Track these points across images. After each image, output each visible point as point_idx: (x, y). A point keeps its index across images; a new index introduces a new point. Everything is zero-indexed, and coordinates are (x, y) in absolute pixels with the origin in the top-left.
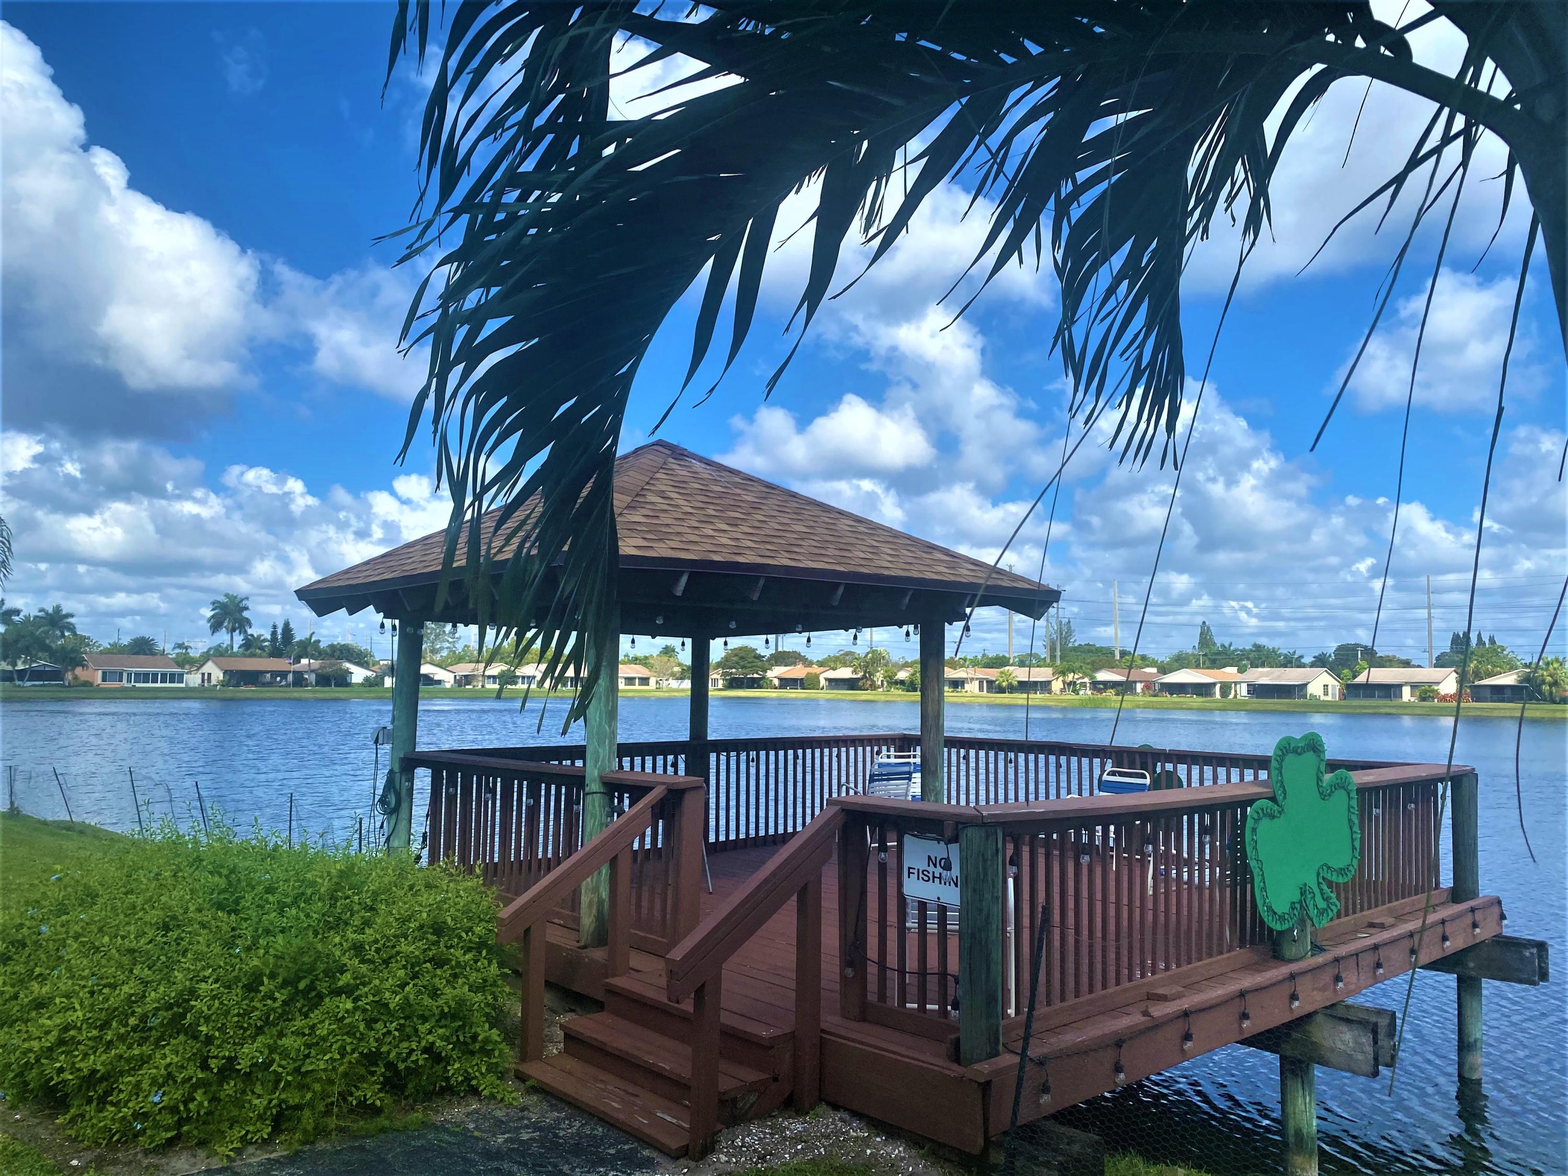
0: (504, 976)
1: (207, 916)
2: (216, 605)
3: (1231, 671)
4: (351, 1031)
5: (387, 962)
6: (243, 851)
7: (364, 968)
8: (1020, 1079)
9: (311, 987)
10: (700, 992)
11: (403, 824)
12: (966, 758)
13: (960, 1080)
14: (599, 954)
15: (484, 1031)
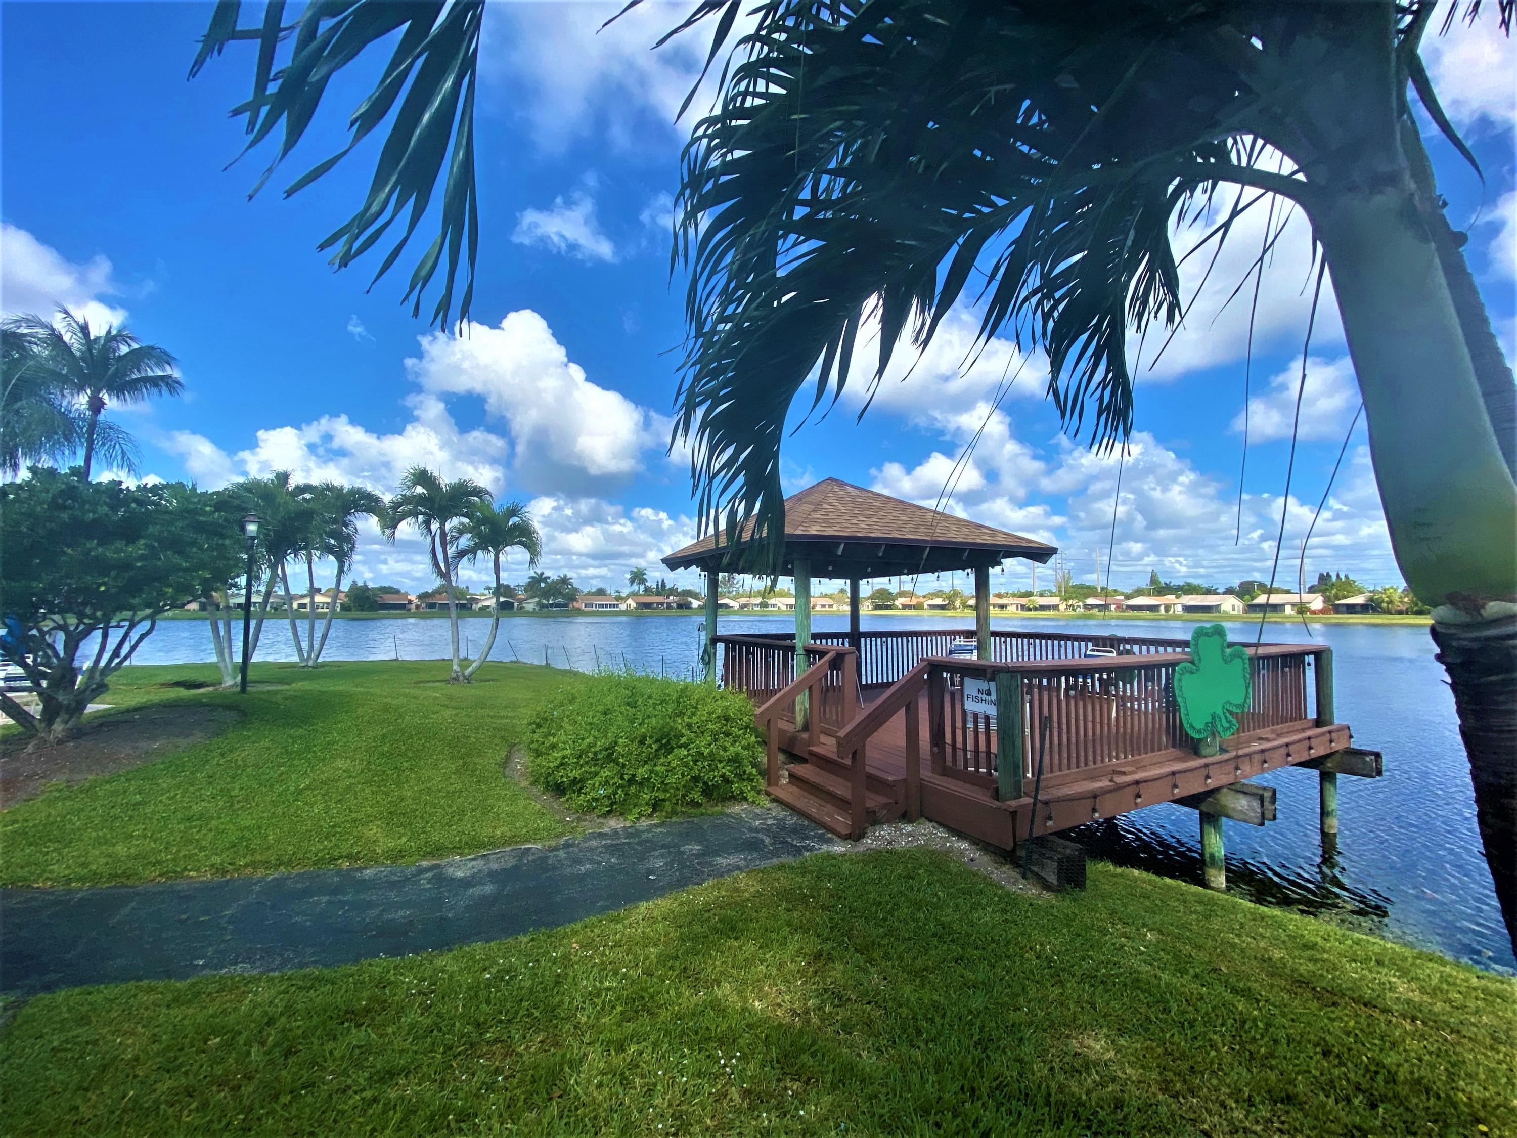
0: (758, 742)
1: (623, 709)
2: (632, 572)
3: (1170, 598)
4: (686, 765)
5: (702, 733)
6: (638, 679)
7: (692, 735)
8: (1034, 811)
9: (668, 743)
10: (854, 754)
11: (712, 670)
12: (1005, 642)
13: (999, 808)
14: (805, 736)
15: (749, 769)
